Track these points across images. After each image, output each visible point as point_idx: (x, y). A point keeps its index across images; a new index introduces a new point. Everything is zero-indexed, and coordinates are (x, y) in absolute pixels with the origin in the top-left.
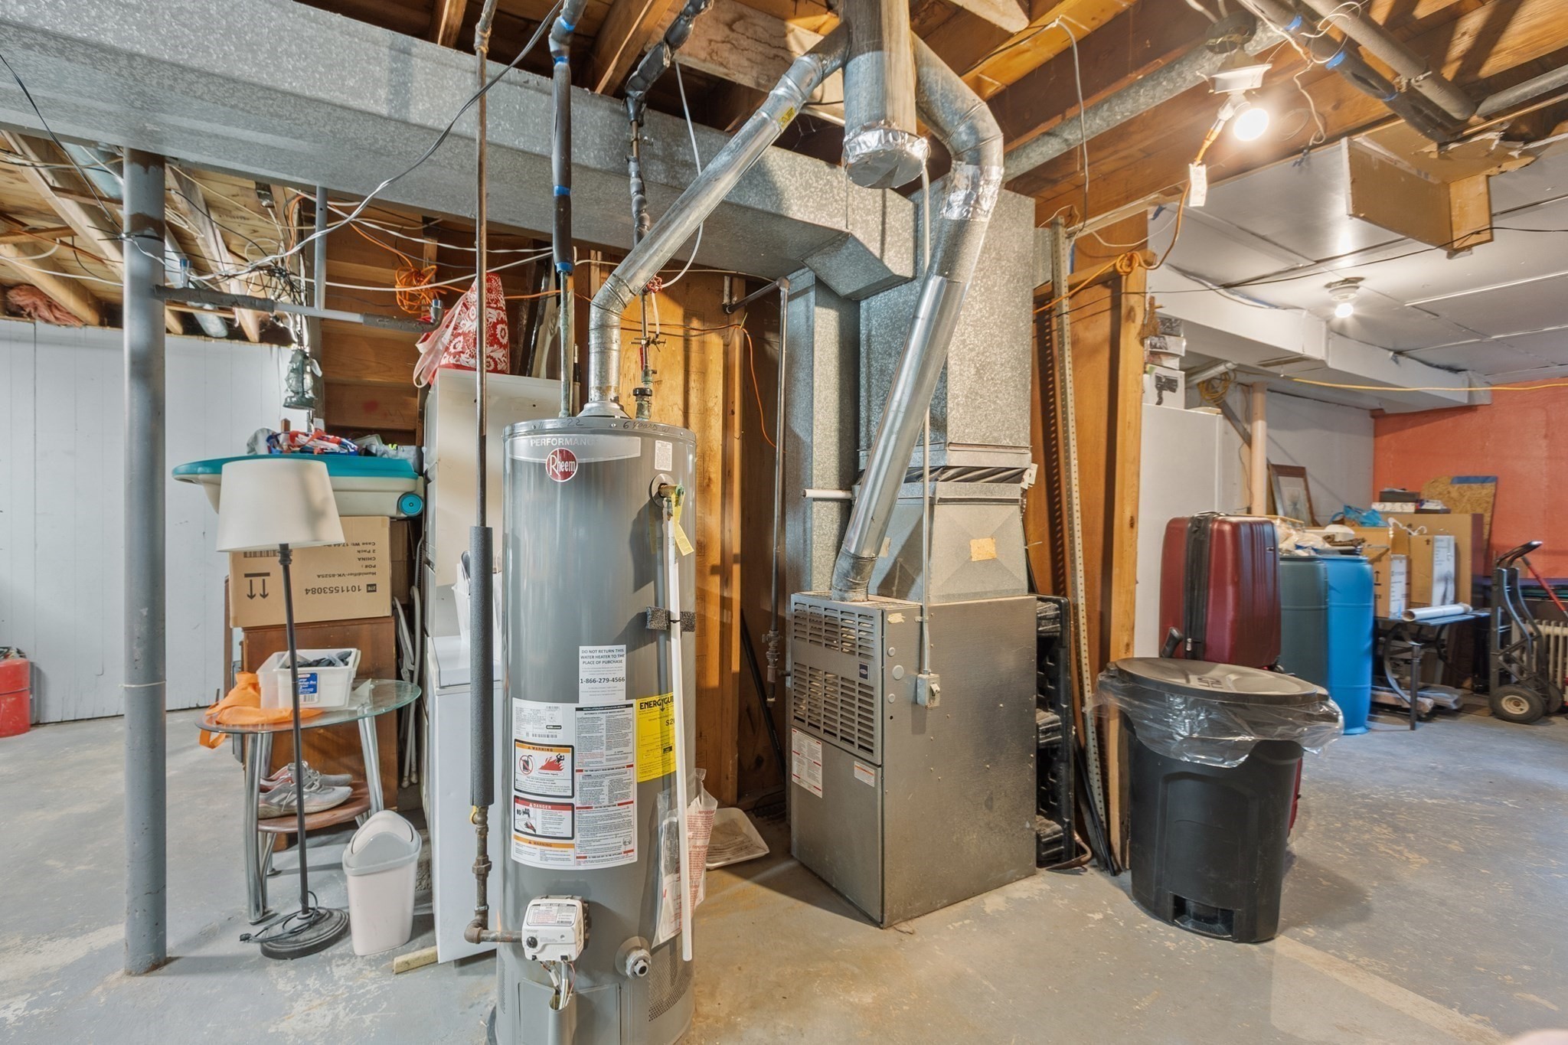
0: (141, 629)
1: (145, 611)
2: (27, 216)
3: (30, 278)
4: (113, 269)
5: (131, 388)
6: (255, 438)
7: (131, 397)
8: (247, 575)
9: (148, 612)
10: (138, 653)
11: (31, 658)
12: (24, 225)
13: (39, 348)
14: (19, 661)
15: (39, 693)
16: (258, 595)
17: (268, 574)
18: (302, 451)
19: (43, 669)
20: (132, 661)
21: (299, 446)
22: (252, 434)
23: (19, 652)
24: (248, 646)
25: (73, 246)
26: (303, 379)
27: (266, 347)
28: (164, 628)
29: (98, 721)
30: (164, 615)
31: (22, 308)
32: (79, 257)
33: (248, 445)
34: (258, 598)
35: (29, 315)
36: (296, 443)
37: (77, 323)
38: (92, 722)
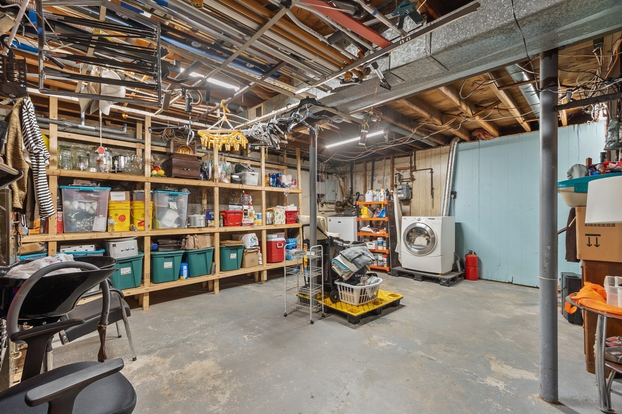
0: (547, 255)
1: (549, 247)
2: (484, 103)
3: (482, 125)
4: (511, 112)
5: (543, 152)
6: (572, 170)
7: (543, 156)
8: (586, 235)
9: (551, 248)
10: (546, 265)
11: (478, 256)
12: (483, 107)
13: (481, 149)
14: (475, 256)
15: (480, 268)
16: (593, 245)
17: (599, 235)
18: (611, 172)
19: (482, 260)
20: (543, 268)
21: (610, 170)
22: (570, 167)
23: (474, 253)
24: (587, 269)
25: (498, 108)
26: (619, 133)
27: (571, 126)
28: (557, 256)
29: (498, 283)
30: (557, 250)
31: (475, 137)
32: (500, 112)
33: (568, 173)
34: (593, 246)
35: (478, 139)
36: (607, 168)
37: (492, 137)
38: (497, 282)
